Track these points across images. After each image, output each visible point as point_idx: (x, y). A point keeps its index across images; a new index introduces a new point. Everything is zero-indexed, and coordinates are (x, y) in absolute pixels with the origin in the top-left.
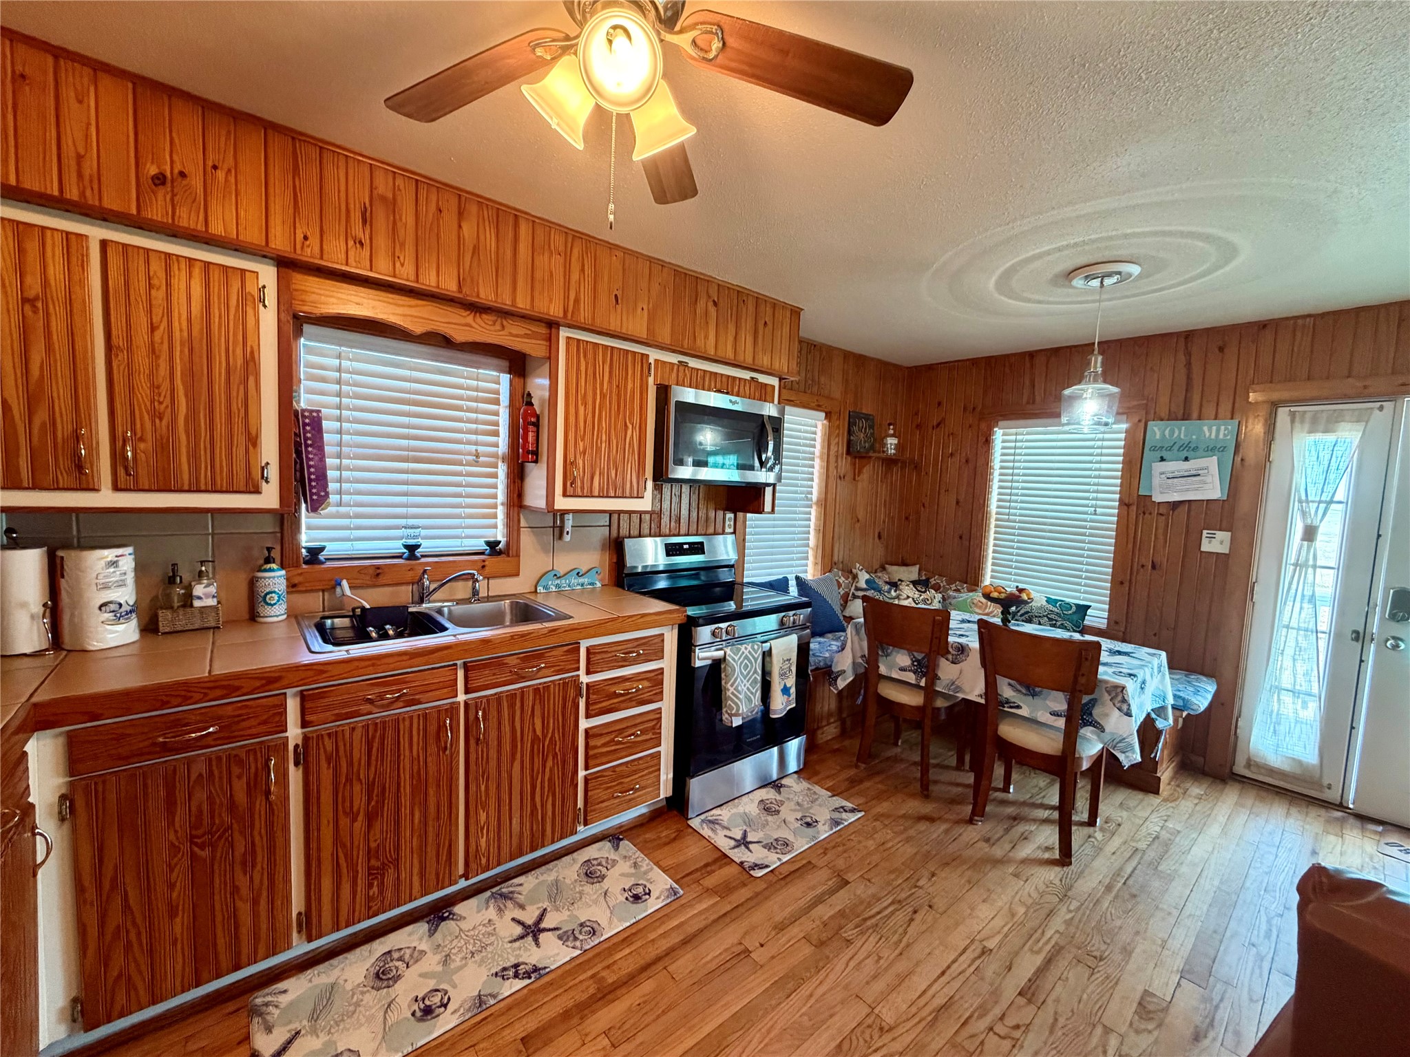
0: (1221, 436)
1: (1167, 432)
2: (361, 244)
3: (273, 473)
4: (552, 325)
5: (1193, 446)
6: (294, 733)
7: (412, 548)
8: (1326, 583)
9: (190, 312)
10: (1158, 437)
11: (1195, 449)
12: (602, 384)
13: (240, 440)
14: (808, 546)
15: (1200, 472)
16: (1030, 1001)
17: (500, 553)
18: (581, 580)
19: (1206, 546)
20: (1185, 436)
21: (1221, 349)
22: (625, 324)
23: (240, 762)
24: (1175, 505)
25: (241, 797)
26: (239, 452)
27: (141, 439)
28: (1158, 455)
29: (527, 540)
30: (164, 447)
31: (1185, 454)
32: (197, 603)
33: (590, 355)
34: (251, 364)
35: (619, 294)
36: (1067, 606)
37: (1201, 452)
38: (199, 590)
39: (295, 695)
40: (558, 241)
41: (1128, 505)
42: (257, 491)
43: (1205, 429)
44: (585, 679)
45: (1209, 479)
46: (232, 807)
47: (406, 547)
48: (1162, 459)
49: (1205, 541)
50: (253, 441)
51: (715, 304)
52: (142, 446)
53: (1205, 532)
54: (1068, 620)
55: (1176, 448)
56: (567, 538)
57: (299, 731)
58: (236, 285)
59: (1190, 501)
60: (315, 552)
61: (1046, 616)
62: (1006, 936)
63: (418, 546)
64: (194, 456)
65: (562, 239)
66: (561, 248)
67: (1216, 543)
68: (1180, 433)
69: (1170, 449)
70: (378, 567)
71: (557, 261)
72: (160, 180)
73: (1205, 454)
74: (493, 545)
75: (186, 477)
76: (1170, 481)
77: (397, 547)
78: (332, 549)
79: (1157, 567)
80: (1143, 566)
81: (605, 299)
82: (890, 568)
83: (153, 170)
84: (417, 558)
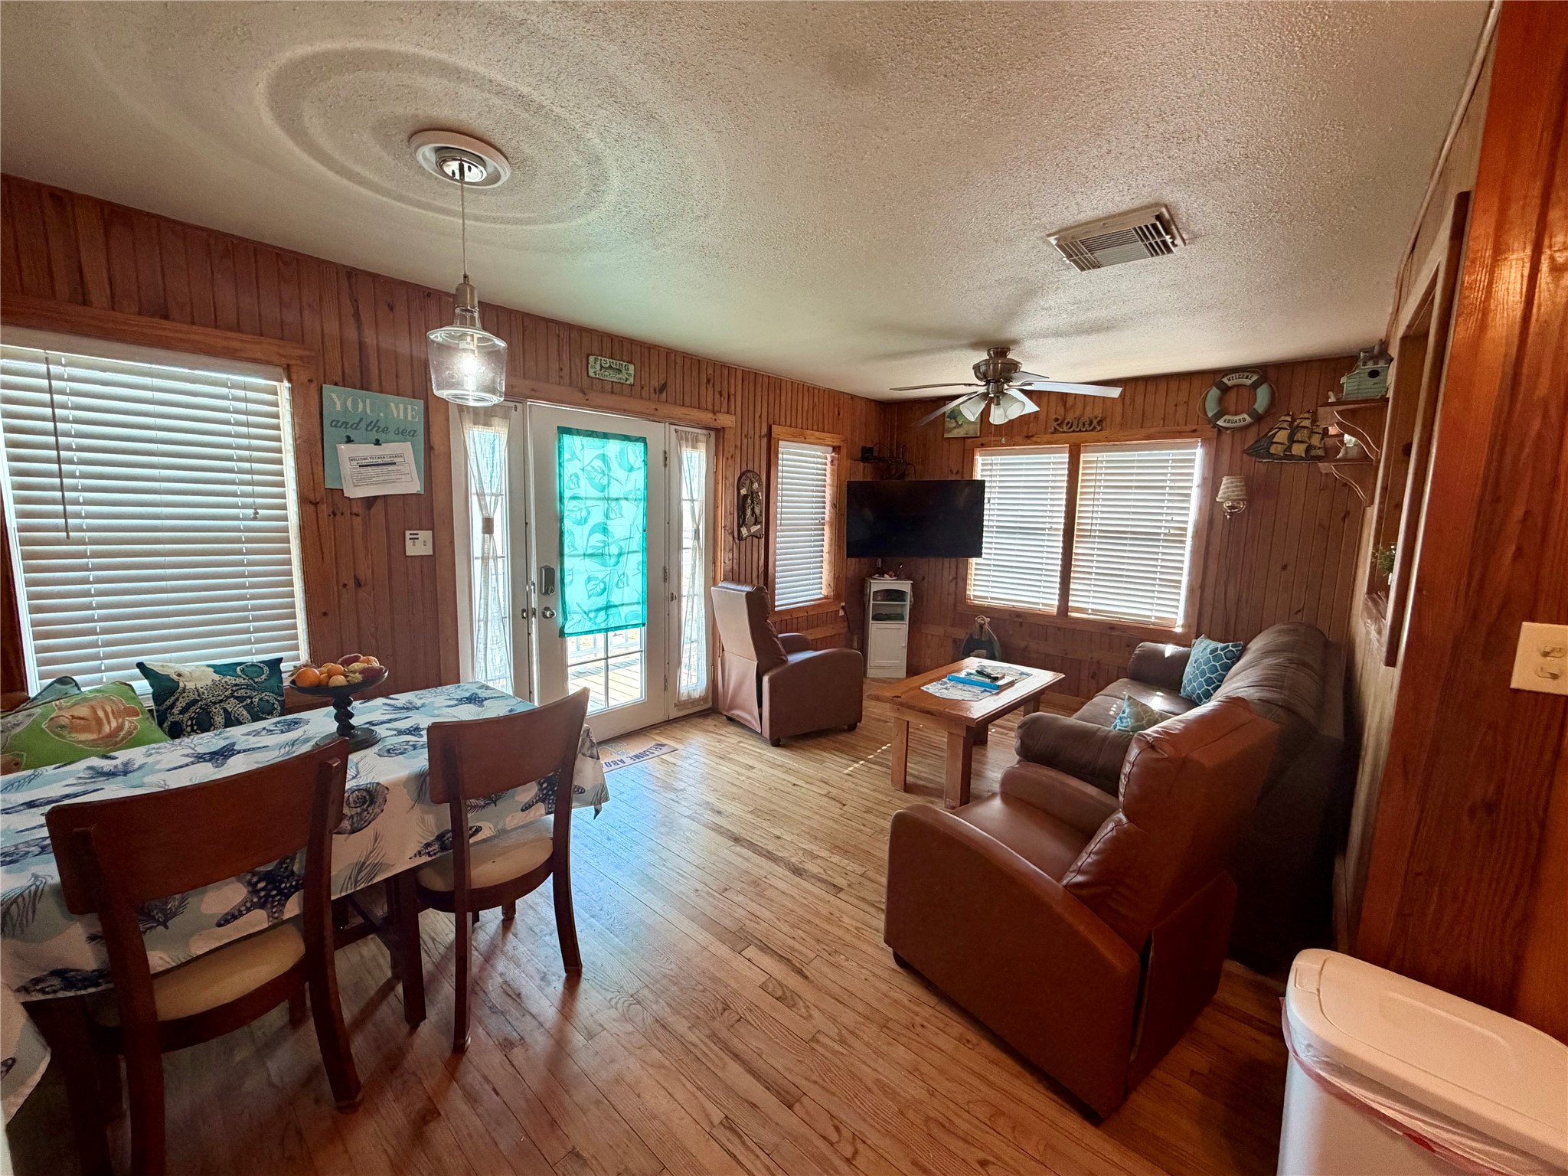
0: (410, 418)
1: (349, 404)
5: (382, 425)
8: (502, 570)
10: (338, 408)
11: (385, 430)
15: (395, 460)
16: (798, 1100)
19: (412, 550)
20: (371, 411)
21: (391, 308)
24: (370, 502)
28: (343, 433)
31: (374, 435)
36: (252, 669)
37: (391, 435)
41: (316, 504)
43: (392, 405)
45: (405, 469)
48: (349, 440)
49: (409, 543)
53: (408, 533)
54: (265, 689)
55: (363, 425)
59: (385, 496)
61: (232, 696)
62: (699, 1089)
67: (419, 545)
68: (365, 406)
69: (356, 426)
73: (396, 438)
76: (363, 470)
79: (362, 583)
80: (345, 585)
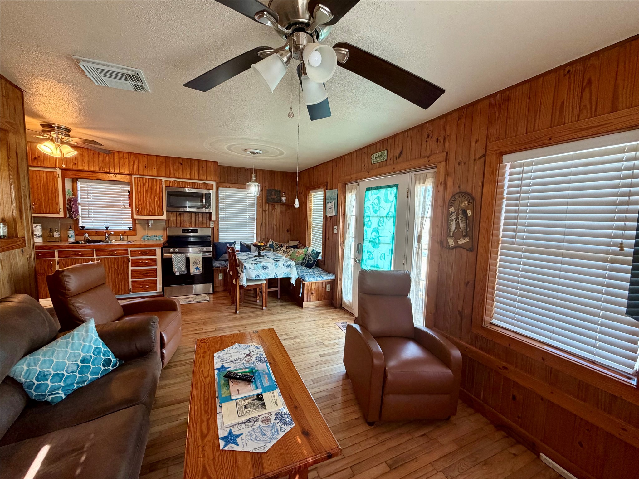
0: (335, 195)
2: (75, 164)
3: (62, 210)
4: (131, 175)
6: (57, 258)
7: (107, 228)
9: (44, 181)
12: (146, 188)
13: (55, 204)
14: (254, 233)
17: (132, 230)
18: (156, 238)
22: (149, 173)
23: (45, 262)
25: (46, 268)
26: (54, 206)
27: (36, 204)
29: (138, 227)
30: (40, 206)
32: (54, 236)
33: (141, 181)
34: (56, 189)
35: (146, 166)
38: (55, 233)
39: (56, 251)
40: (126, 156)
42: (58, 213)
44: (130, 258)
45: (333, 209)
46: (45, 270)
47: (105, 227)
49: (334, 229)
50: (57, 204)
51: (181, 164)
52: (36, 205)
53: (334, 227)
56: (150, 227)
57: (58, 258)
58: (52, 174)
60: (83, 227)
63: (108, 227)
64: (45, 207)
65: (127, 155)
66: (127, 157)
70: (96, 231)
71: (126, 160)
72: (35, 158)
74: (130, 228)
75: (44, 211)
77: (103, 227)
78: (87, 227)
81: (141, 168)
82: (290, 242)
83: (34, 156)
84: (108, 230)
